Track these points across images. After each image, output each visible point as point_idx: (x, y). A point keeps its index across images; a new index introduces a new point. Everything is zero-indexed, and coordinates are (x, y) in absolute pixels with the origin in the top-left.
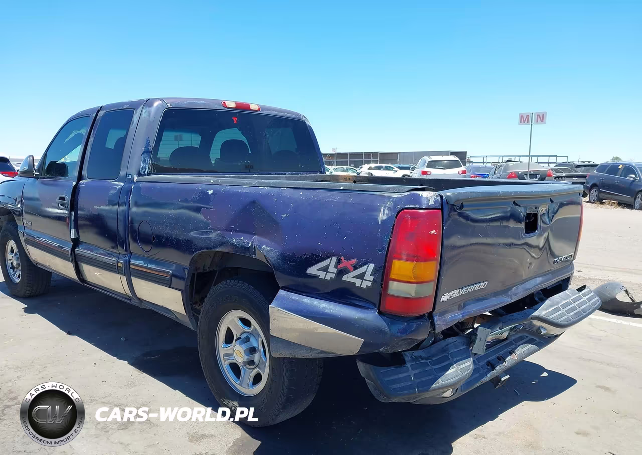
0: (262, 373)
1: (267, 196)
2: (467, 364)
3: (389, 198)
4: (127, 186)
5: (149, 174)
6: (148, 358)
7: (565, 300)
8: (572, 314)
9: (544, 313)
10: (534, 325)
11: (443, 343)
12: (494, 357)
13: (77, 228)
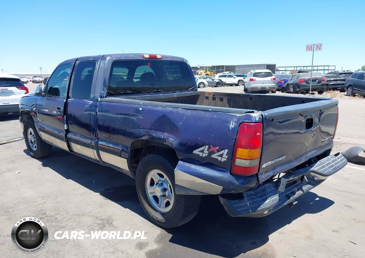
0: (170, 201)
1: (171, 112)
2: (276, 197)
3: (235, 116)
4: (95, 103)
5: (106, 97)
6: (108, 191)
7: (328, 161)
8: (331, 169)
9: (316, 169)
10: (311, 175)
11: (263, 187)
12: (289, 192)
13: (67, 124)
